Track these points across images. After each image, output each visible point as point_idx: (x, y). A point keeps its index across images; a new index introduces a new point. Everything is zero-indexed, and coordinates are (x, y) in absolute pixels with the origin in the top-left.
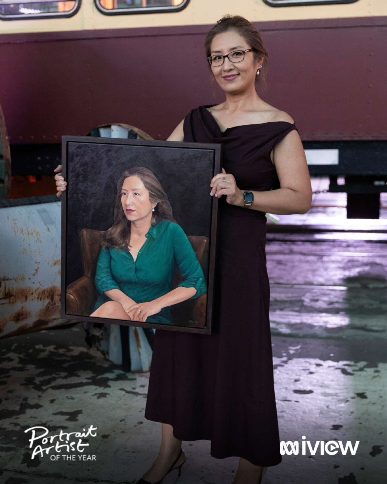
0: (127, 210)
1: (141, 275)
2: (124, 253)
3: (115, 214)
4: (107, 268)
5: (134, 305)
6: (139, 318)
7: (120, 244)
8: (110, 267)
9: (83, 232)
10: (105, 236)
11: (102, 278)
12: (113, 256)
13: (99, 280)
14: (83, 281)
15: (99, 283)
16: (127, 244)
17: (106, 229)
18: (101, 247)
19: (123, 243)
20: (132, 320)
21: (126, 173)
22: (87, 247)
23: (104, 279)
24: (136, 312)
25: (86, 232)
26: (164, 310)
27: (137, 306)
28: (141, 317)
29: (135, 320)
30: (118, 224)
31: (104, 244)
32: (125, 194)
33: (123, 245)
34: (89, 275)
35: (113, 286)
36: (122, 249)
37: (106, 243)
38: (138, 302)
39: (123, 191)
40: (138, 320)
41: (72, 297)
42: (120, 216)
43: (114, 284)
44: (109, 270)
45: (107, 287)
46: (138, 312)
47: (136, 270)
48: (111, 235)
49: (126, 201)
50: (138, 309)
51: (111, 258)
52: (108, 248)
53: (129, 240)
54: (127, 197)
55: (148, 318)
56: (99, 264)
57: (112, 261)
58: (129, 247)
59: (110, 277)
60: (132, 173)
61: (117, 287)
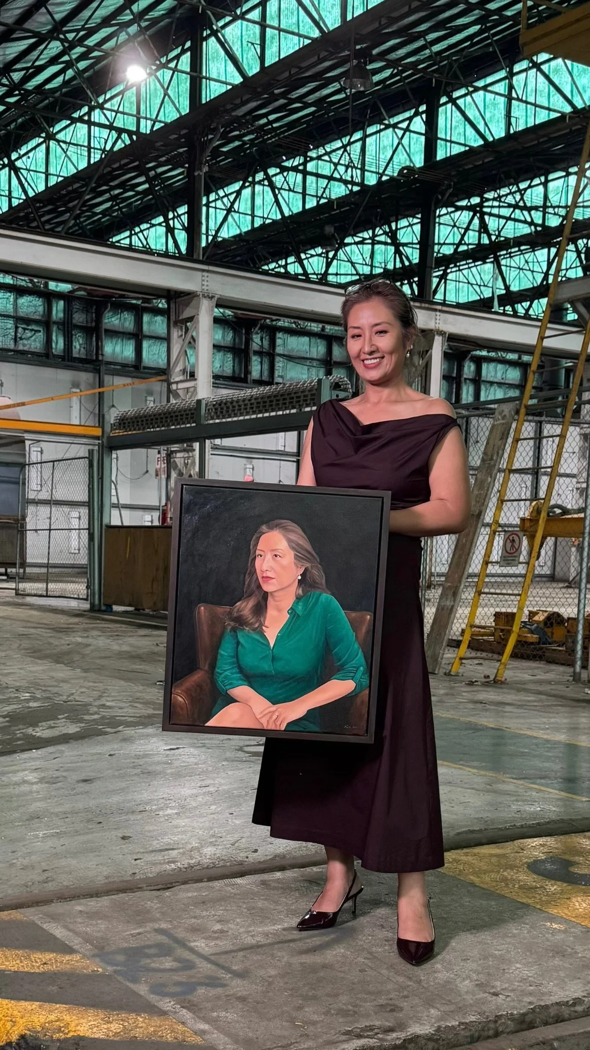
0: (263, 577)
1: (279, 666)
2: (257, 637)
3: (247, 583)
4: (232, 657)
5: (269, 707)
6: (276, 725)
7: (252, 624)
8: (236, 656)
9: (199, 608)
10: (230, 613)
11: (225, 671)
12: (241, 640)
13: (221, 674)
14: (197, 677)
15: (221, 678)
16: (261, 625)
17: (232, 604)
18: (224, 628)
19: (256, 622)
20: (265, 728)
21: (264, 528)
22: (205, 628)
23: (227, 673)
24: (271, 717)
25: (205, 608)
26: (310, 712)
27: (274, 708)
28: (278, 723)
29: (269, 728)
30: (250, 596)
31: (229, 624)
32: (261, 556)
33: (257, 625)
34: (207, 668)
35: (240, 682)
36: (254, 630)
37: (232, 623)
38: (274, 703)
39: (258, 552)
40: (273, 728)
41: (180, 699)
42: (253, 586)
43: (242, 680)
44: (235, 660)
45: (231, 684)
46: (274, 717)
47: (274, 659)
48: (238, 611)
49: (262, 565)
50: (274, 712)
51: (238, 643)
52: (234, 630)
53: (265, 618)
54: (264, 560)
55: (289, 724)
56: (221, 652)
57: (240, 646)
58: (264, 628)
59: (236, 670)
60: (271, 528)
61: (246, 683)
